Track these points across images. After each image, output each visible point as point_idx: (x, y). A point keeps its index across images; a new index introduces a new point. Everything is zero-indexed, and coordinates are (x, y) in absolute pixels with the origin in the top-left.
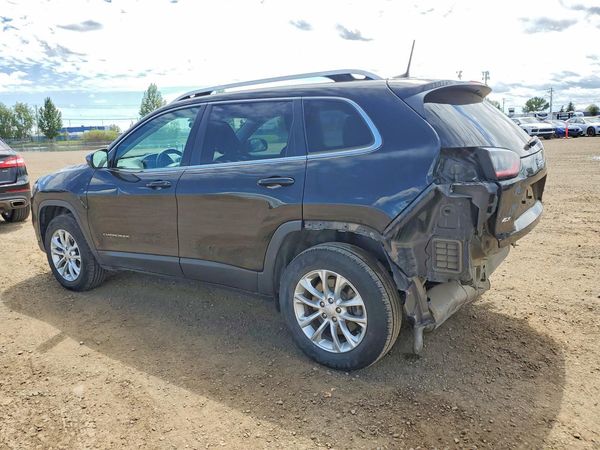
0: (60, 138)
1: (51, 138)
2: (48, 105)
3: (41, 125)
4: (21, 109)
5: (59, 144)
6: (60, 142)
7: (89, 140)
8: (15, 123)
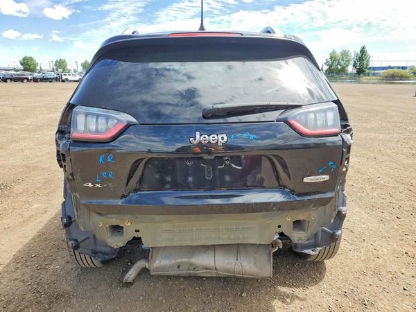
0: (365, 75)
1: (359, 74)
2: (363, 51)
3: (355, 65)
4: (345, 54)
5: (364, 78)
6: (364, 77)
7: (386, 77)
8: (339, 64)
